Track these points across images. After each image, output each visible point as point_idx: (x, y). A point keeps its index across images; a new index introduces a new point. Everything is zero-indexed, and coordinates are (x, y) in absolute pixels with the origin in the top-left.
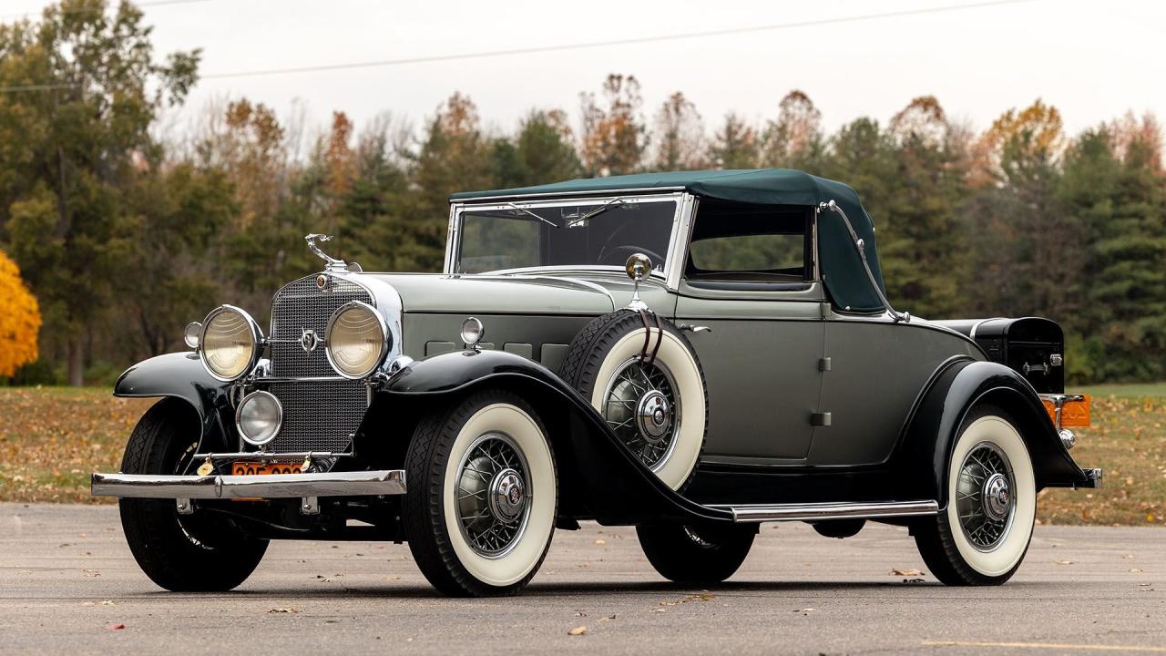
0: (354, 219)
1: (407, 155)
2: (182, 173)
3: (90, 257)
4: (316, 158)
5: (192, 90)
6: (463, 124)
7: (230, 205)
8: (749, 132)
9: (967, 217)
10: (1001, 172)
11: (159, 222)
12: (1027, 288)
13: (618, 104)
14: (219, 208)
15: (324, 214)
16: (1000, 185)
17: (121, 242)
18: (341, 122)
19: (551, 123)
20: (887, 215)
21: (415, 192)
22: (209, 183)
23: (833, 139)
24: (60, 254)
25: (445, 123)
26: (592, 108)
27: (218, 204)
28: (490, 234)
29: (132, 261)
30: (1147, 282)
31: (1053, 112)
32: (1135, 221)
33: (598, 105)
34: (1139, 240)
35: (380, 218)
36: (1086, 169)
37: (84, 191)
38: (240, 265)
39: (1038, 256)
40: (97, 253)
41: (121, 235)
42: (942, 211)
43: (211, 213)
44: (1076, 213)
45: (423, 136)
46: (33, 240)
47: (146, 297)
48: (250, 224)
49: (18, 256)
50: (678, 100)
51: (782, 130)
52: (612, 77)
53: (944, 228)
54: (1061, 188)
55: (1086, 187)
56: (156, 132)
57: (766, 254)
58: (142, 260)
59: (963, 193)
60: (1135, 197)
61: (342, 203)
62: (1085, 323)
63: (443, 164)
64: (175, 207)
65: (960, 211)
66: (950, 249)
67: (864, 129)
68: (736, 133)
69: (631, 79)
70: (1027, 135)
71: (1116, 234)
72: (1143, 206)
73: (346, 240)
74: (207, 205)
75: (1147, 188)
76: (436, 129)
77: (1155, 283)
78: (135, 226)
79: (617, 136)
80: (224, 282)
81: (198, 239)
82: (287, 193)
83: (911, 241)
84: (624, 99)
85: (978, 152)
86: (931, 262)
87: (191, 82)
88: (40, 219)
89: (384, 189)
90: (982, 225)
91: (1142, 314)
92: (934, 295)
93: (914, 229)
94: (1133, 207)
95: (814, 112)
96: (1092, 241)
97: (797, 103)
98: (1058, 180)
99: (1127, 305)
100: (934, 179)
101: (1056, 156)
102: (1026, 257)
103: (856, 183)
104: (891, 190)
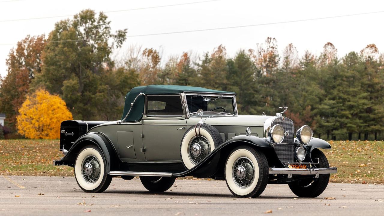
1: (198, 65)
2: (121, 71)
3: (90, 99)
5: (124, 42)
7: (137, 82)
8: (313, 56)
11: (113, 87)
13: (270, 47)
14: (133, 82)
17: (100, 94)
20: (360, 84)
21: (200, 77)
22: (130, 74)
23: (343, 59)
24: (80, 98)
26: (261, 48)
27: (133, 81)
29: (104, 100)
33: (263, 47)
37: (87, 77)
40: (92, 98)
41: (100, 92)
42: (379, 83)
43: (131, 84)
46: (71, 93)
47: (109, 113)
49: (65, 99)
50: (291, 45)
51: (325, 55)
52: (268, 38)
53: (380, 89)
56: (112, 57)
57: (319, 97)
58: (107, 100)
63: (209, 67)
64: (118, 82)
66: (382, 96)
67: (353, 56)
68: (309, 57)
69: (274, 39)
74: (129, 81)
76: (207, 56)
78: (105, 89)
79: (269, 58)
83: (369, 93)
84: (272, 45)
86: (375, 101)
87: (124, 40)
88: (73, 87)
89: (189, 76)
92: (376, 112)
93: (370, 89)
95: (335, 50)
97: (329, 46)
100: (376, 72)
103: (350, 73)
104: (362, 76)
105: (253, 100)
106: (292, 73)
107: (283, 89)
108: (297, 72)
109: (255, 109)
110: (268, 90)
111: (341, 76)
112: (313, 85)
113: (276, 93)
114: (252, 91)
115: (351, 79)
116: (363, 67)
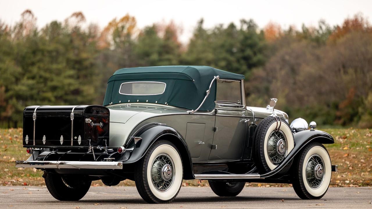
8: (7, 27)
9: (99, 62)
10: (112, 42)
16: (112, 48)
20: (65, 60)
23: (42, 29)
31: (133, 19)
36: (147, 41)
42: (88, 59)
44: (143, 59)
51: (21, 26)
53: (89, 66)
54: (137, 49)
55: (147, 48)
57: (15, 77)
59: (97, 51)
60: (168, 52)
65: (96, 59)
66: (91, 74)
67: (55, 25)
68: (2, 27)
70: (123, 27)
75: (172, 49)
83: (75, 71)
85: (102, 35)
86: (84, 80)
90: (105, 65)
92: (85, 93)
93: (77, 66)
95: (34, 18)
97: (28, 14)
98: (135, 46)
100: (84, 45)
101: (135, 36)
103: (52, 47)
104: (67, 50)
111: (42, 51)
112: (7, 62)
115: (54, 54)
116: (67, 40)
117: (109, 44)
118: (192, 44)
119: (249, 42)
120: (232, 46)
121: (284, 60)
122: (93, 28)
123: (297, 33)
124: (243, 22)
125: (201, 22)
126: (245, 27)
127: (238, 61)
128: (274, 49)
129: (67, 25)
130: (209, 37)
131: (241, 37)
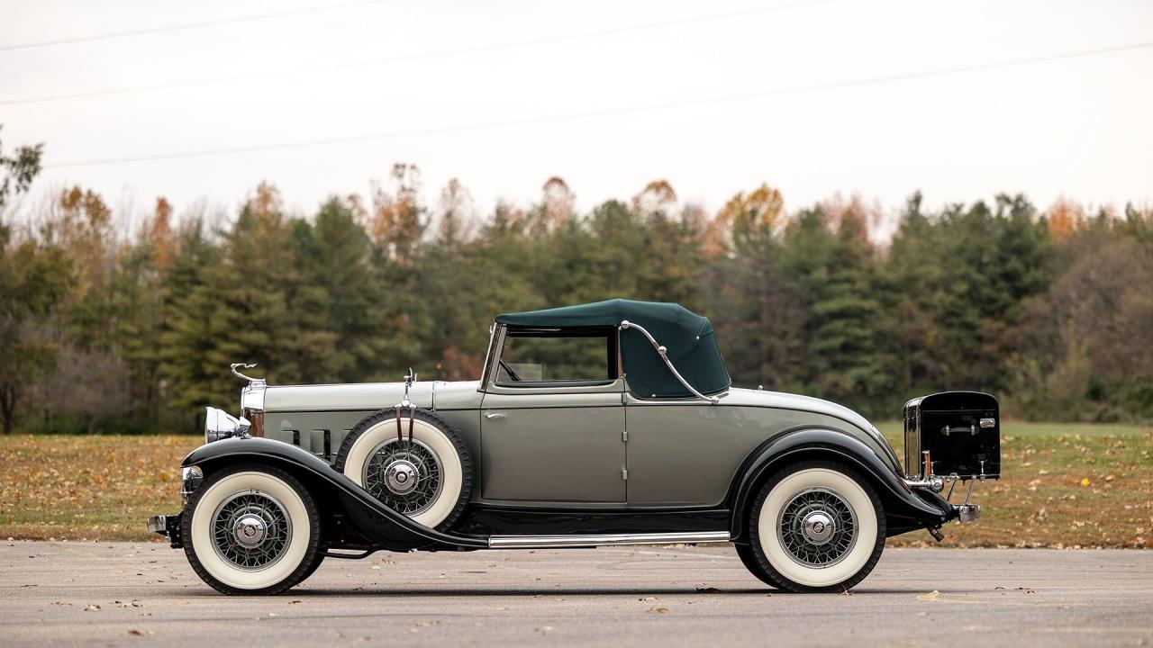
0: (177, 289)
1: (222, 233)
2: (26, 251)
4: (142, 236)
5: (35, 179)
6: (270, 207)
7: (69, 278)
9: (704, 284)
10: (731, 245)
11: (7, 293)
12: (755, 343)
13: (404, 189)
14: (59, 280)
15: (150, 285)
16: (732, 256)
18: (163, 206)
19: (348, 205)
20: (634, 282)
21: (227, 266)
22: (50, 258)
23: (586, 218)
25: (254, 207)
26: (380, 193)
27: (58, 277)
28: (294, 302)
30: (858, 338)
31: (776, 194)
32: (846, 286)
33: (385, 190)
34: (851, 302)
35: (198, 289)
36: (805, 241)
38: (77, 329)
39: (765, 317)
42: (682, 278)
43: (53, 285)
44: (796, 278)
45: (234, 216)
48: (86, 294)
50: (454, 186)
51: (544, 211)
52: (397, 166)
53: (685, 291)
54: (783, 258)
55: (804, 257)
56: (5, 214)
59: (699, 262)
60: (847, 265)
61: (166, 275)
62: (805, 373)
63: (252, 241)
64: (21, 279)
65: (696, 278)
67: (613, 208)
68: (505, 213)
69: (413, 167)
70: (754, 213)
71: (830, 297)
72: (854, 273)
73: (171, 308)
74: (49, 277)
75: (857, 257)
76: (246, 212)
77: (865, 338)
79: (401, 216)
80: (65, 344)
81: (41, 308)
82: (119, 268)
84: (408, 184)
85: (711, 228)
87: (35, 171)
89: (202, 264)
90: (716, 290)
91: (853, 365)
94: (845, 273)
95: (569, 195)
96: (810, 303)
97: (556, 187)
98: (780, 250)
99: (840, 357)
100: (675, 250)
101: (778, 230)
102: (755, 317)
103: (606, 254)
104: (638, 260)
105: (362, 322)
106: (466, 255)
107: (439, 293)
108: (477, 253)
109: (372, 347)
110: (403, 296)
111: (587, 262)
112: (516, 286)
113: (423, 304)
114: (361, 300)
115: (612, 268)
116: (640, 239)
117: (725, 248)
118: (898, 245)
119: (1016, 241)
120: (981, 250)
121: (1086, 280)
122: (693, 213)
123: (1115, 221)
124: (1004, 199)
125: (917, 200)
126: (1007, 211)
127: (993, 282)
128: (1068, 257)
129: (638, 208)
130: (931, 231)
131: (1000, 233)
